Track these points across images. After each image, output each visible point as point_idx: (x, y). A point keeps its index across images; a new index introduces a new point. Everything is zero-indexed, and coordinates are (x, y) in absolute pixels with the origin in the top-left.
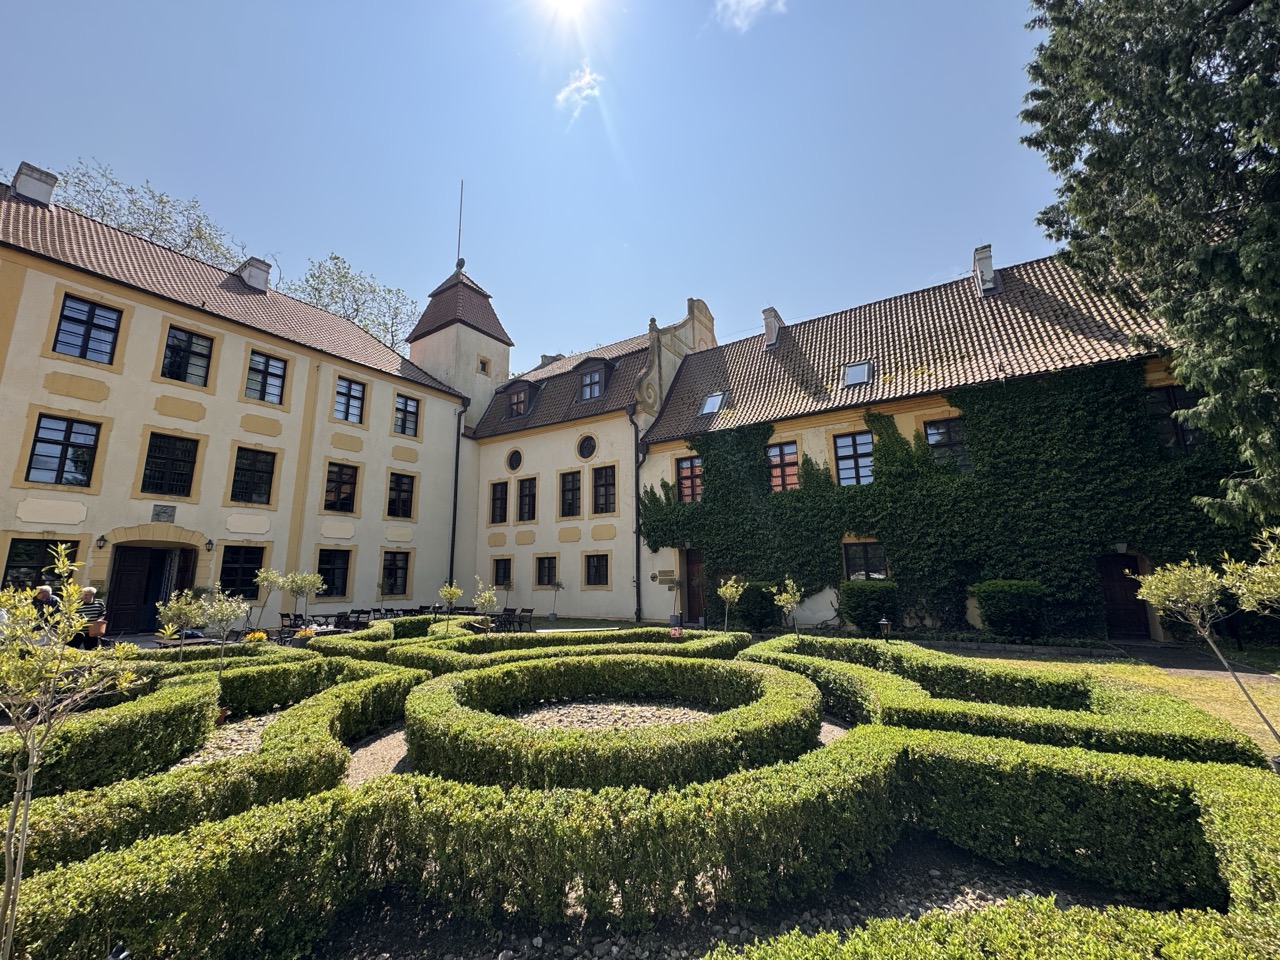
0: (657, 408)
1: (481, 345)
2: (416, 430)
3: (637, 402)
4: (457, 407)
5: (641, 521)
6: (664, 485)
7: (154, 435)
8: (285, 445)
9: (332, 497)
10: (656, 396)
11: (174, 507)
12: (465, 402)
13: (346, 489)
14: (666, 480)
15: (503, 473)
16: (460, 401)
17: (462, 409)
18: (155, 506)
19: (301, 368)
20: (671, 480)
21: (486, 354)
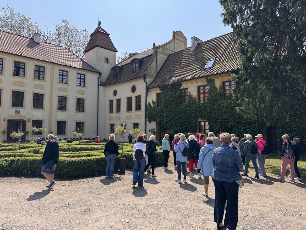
0: (155, 75)
1: (106, 53)
2: (84, 84)
3: (146, 75)
4: (97, 76)
5: (147, 113)
6: (153, 102)
7: (13, 91)
8: (45, 92)
9: (60, 106)
10: (154, 72)
11: (20, 110)
12: (100, 74)
13: (64, 103)
14: (154, 100)
15: (112, 97)
16: (98, 74)
17: (99, 76)
18: (15, 110)
19: (48, 69)
20: (155, 100)
21: (107, 56)
